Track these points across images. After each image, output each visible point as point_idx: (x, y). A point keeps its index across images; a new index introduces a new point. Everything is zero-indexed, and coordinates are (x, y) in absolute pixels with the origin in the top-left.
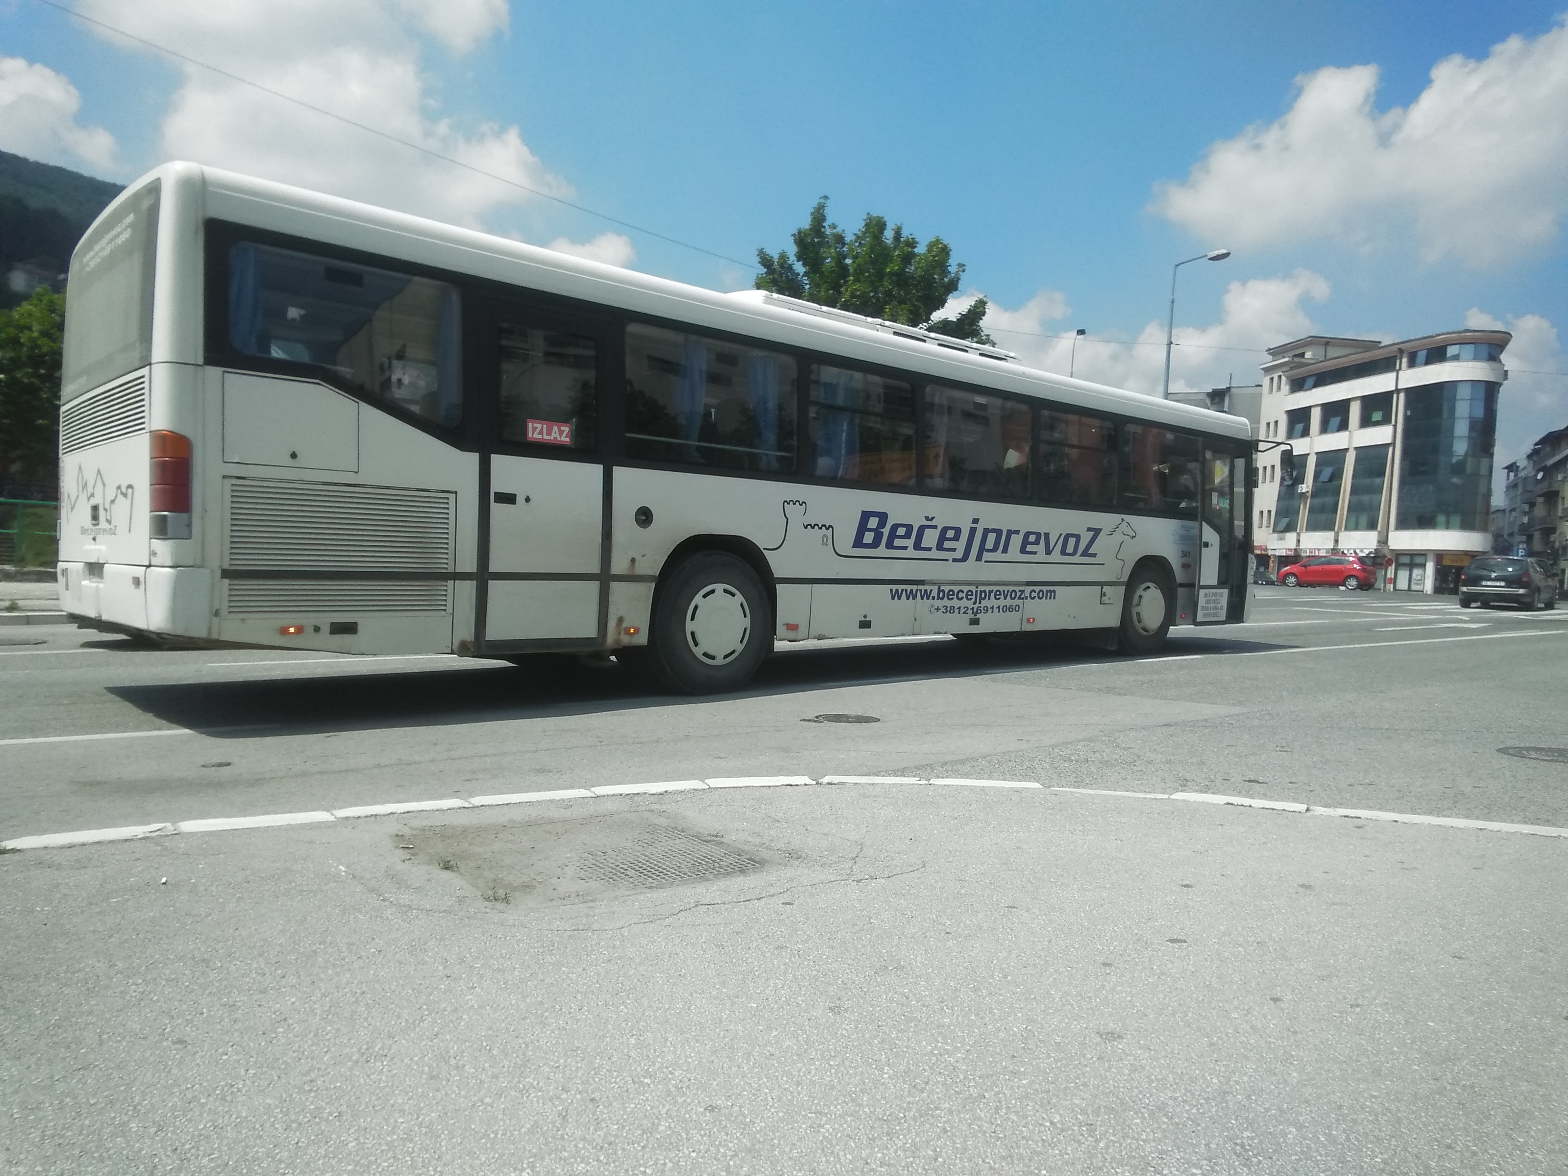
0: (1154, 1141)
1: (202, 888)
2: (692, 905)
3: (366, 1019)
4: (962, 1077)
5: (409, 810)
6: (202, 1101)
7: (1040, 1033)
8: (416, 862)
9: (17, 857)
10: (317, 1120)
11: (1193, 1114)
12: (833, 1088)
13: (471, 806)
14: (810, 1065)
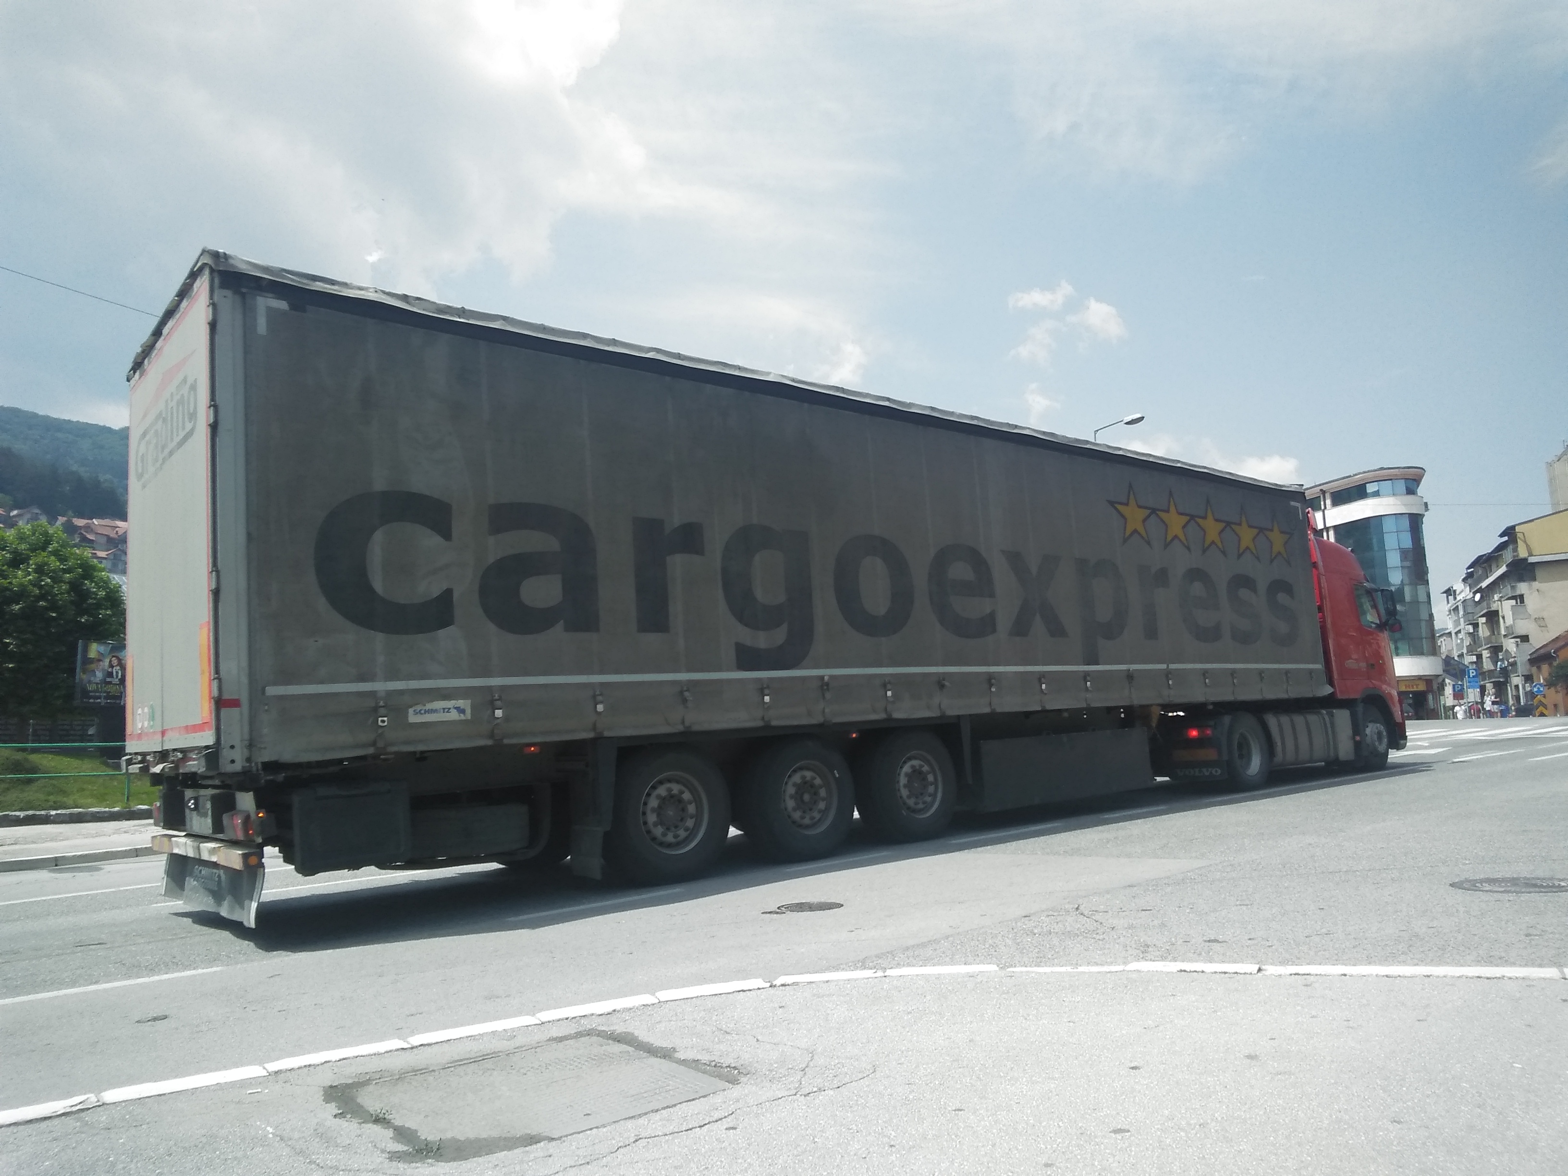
1: (120, 1166)
8: (348, 1117)
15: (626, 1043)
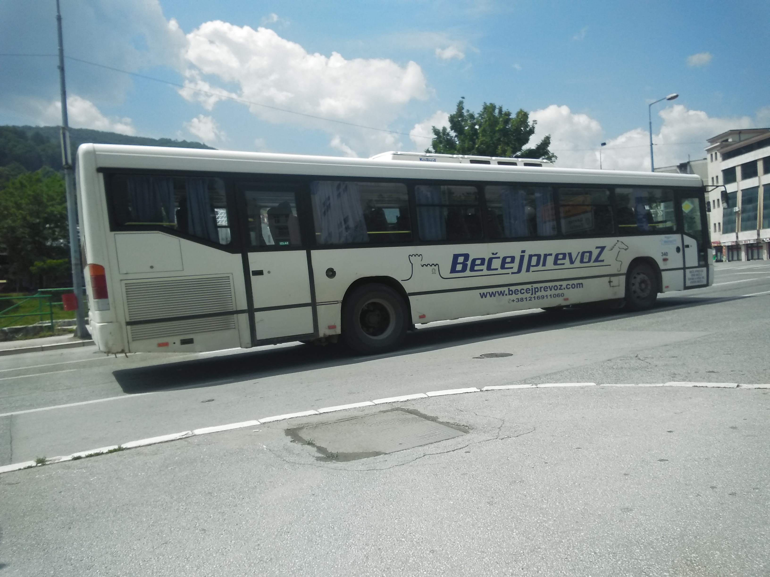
0: (646, 560)
1: (206, 460)
2: (422, 455)
3: (279, 516)
4: (551, 533)
5: (292, 417)
7: (591, 510)
8: (296, 442)
9: (128, 451)
10: (262, 562)
11: (666, 546)
12: (489, 540)
13: (319, 413)
14: (478, 530)
15: (414, 414)
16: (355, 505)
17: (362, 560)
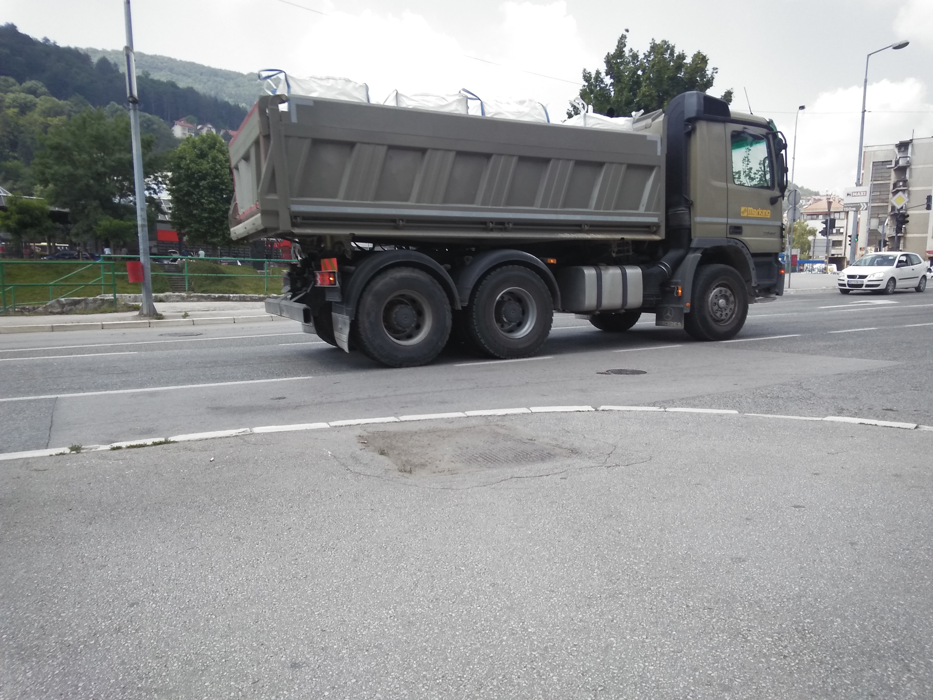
0: (748, 620)
1: (260, 462)
2: (509, 477)
3: (327, 530)
4: (640, 577)
5: (367, 422)
6: (243, 566)
7: (694, 556)
8: (368, 450)
9: (175, 445)
10: (295, 579)
11: (777, 607)
13: (399, 421)
14: (554, 565)
16: (417, 525)
17: (410, 587)
